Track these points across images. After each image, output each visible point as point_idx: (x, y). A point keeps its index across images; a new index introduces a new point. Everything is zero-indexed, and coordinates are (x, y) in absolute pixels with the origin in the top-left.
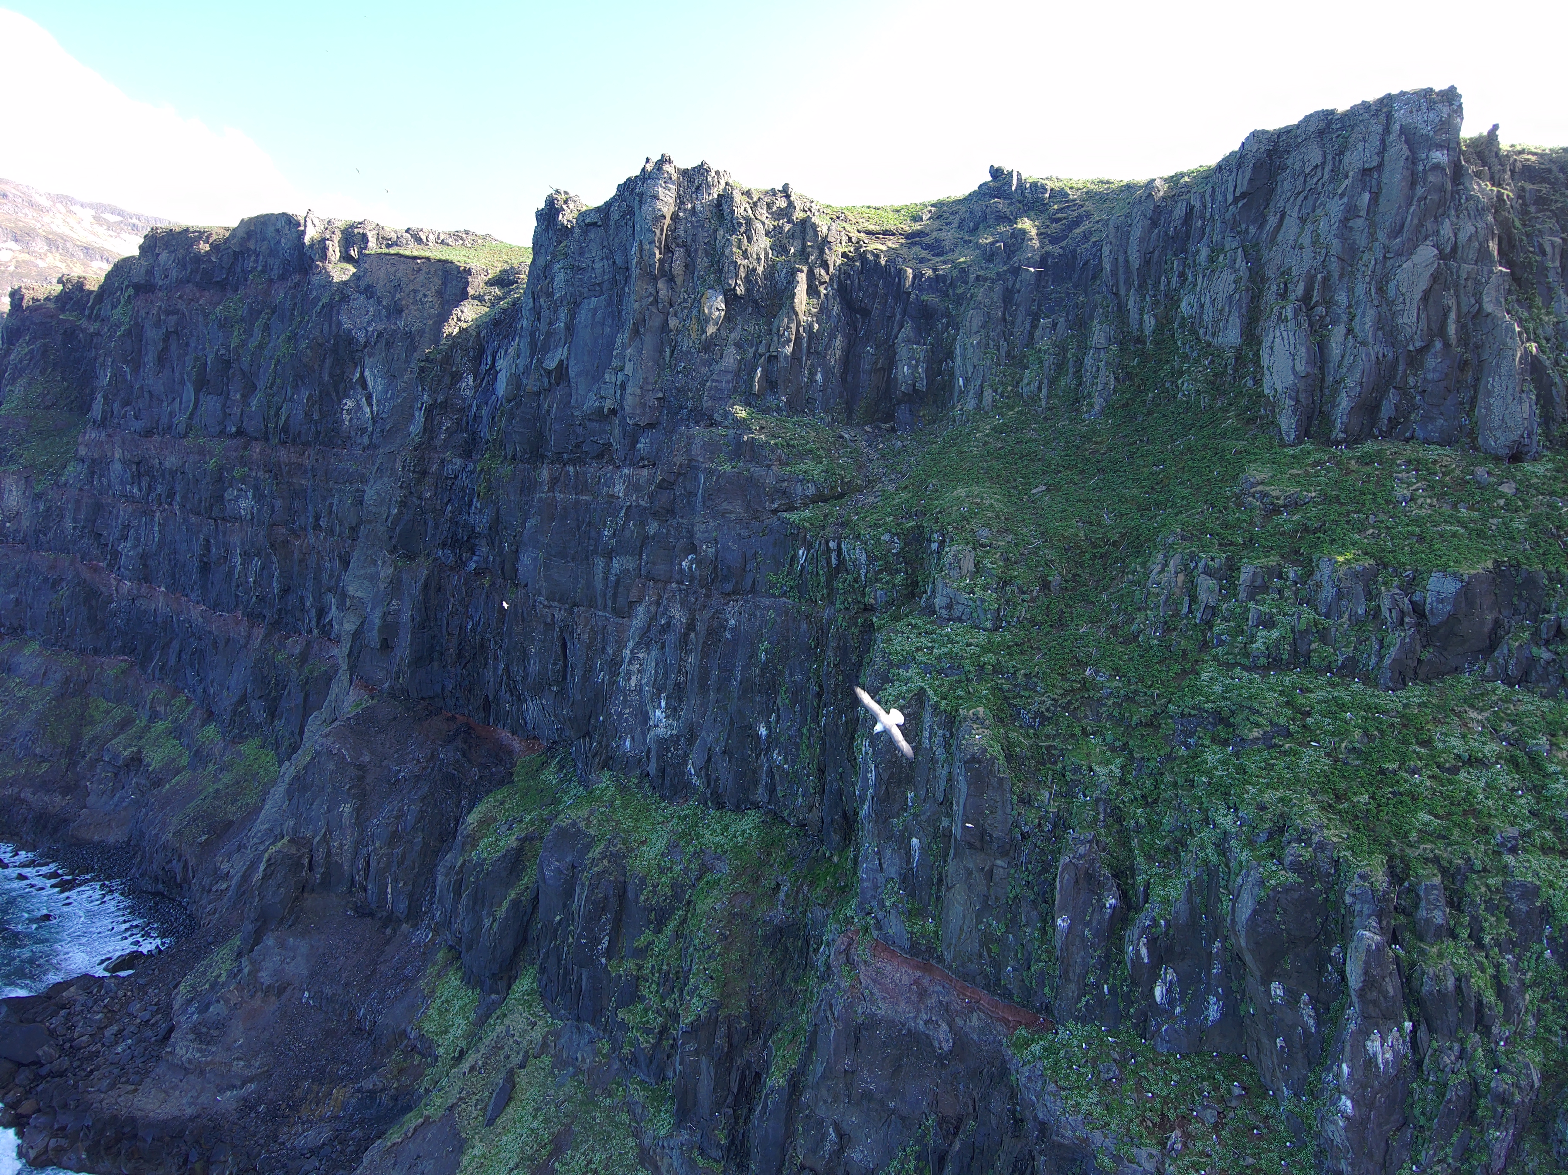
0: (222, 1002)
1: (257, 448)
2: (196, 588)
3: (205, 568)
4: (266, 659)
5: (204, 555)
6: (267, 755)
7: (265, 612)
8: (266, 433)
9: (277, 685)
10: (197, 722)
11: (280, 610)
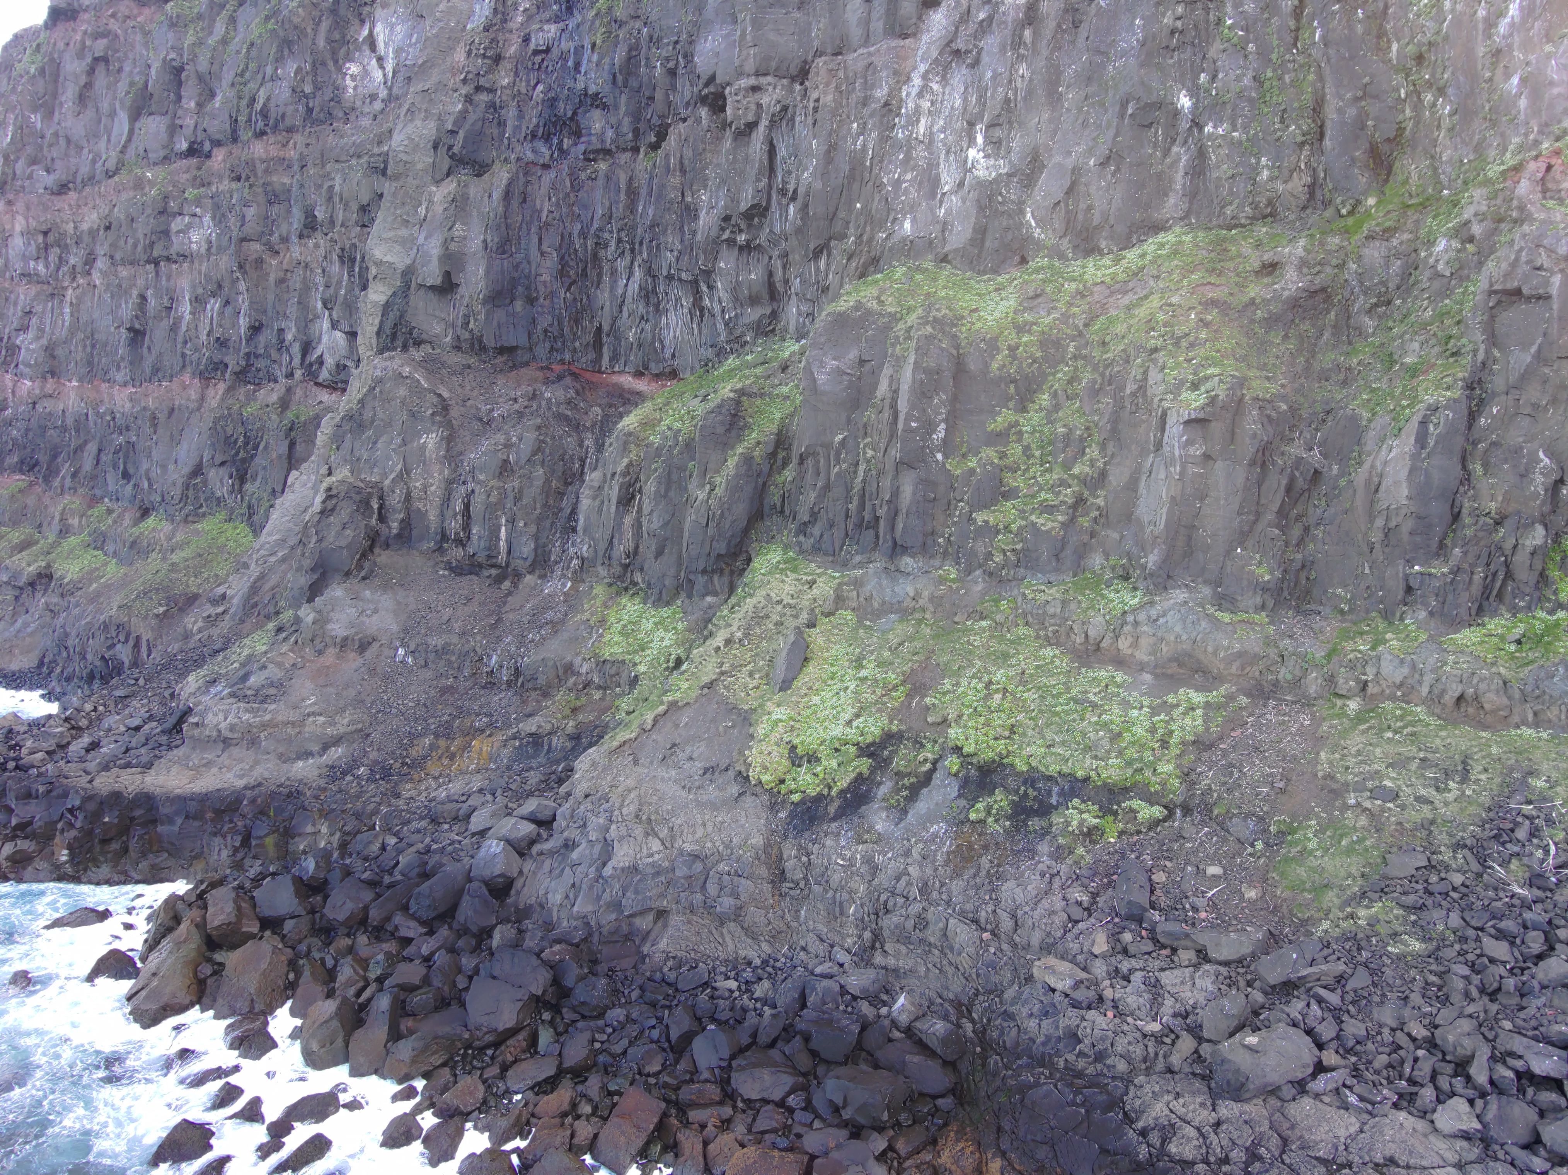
0: (271, 666)
1: (219, 155)
2: (122, 365)
3: (137, 335)
4: (230, 415)
5: (137, 317)
6: (236, 528)
7: (226, 359)
8: (234, 132)
9: (246, 444)
10: (127, 522)
11: (248, 355)
